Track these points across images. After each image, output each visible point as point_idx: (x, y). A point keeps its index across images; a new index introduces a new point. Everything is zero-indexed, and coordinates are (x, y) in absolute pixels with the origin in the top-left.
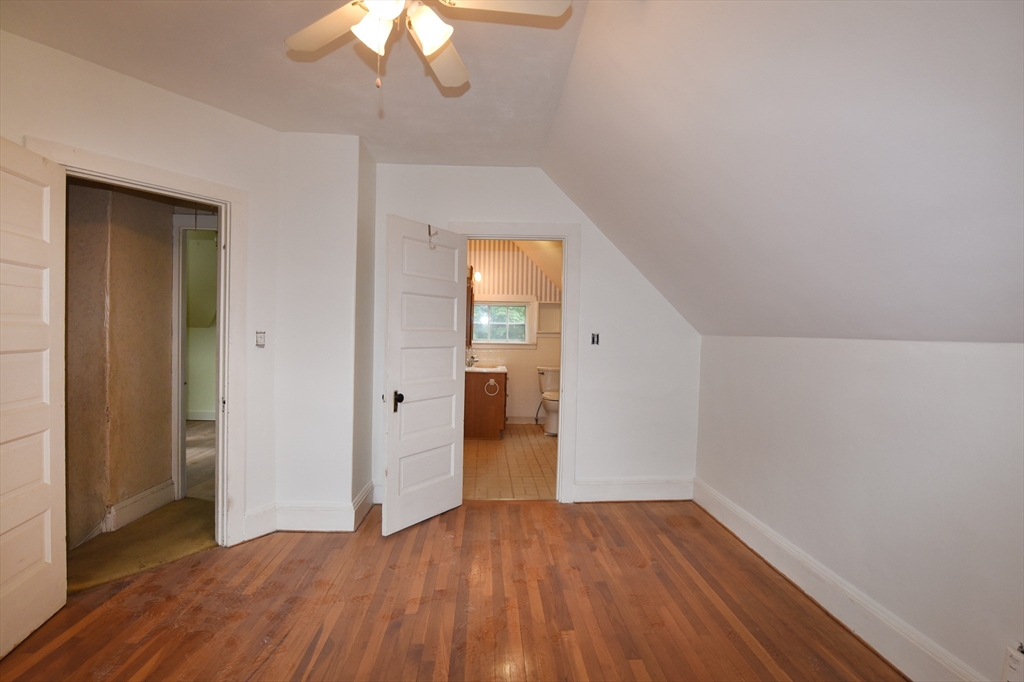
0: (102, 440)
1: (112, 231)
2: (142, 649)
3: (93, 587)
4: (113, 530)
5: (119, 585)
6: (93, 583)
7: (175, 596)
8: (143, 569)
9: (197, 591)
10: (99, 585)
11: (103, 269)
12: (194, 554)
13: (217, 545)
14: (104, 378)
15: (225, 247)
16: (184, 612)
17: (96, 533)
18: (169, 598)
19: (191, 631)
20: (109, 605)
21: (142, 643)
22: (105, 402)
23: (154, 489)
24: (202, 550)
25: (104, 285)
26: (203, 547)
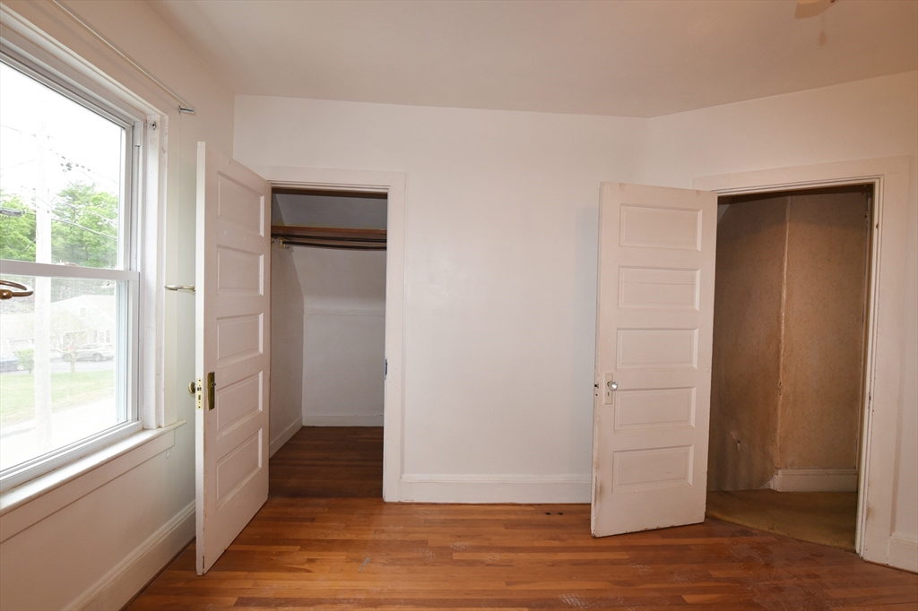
0: (776, 409)
1: (790, 229)
2: (712, 584)
3: (729, 522)
4: (779, 490)
5: (745, 532)
6: (729, 519)
7: (773, 567)
8: (771, 531)
9: (794, 576)
10: (733, 523)
11: (782, 264)
12: (824, 545)
13: (855, 552)
14: (779, 358)
15: (877, 226)
16: (767, 583)
17: (766, 486)
18: (768, 565)
19: (756, 601)
20: (726, 541)
21: (717, 580)
22: (778, 377)
23: (830, 471)
24: (835, 547)
25: (782, 277)
26: (837, 544)
